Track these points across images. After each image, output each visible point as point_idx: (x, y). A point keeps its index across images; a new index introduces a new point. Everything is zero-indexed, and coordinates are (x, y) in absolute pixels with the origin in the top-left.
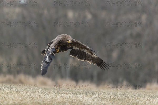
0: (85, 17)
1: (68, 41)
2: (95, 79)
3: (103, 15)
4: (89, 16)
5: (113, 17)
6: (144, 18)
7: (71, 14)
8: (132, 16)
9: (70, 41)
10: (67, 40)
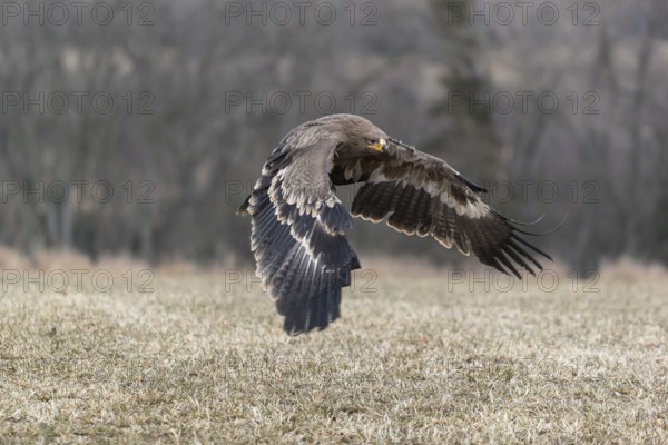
0: (112, 69)
3: (165, 60)
4: (125, 66)
5: (194, 66)
6: (285, 66)
7: (71, 60)
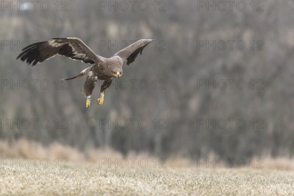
1: (115, 73)
2: (158, 148)
8: (225, 34)
9: (118, 73)
10: (112, 72)
